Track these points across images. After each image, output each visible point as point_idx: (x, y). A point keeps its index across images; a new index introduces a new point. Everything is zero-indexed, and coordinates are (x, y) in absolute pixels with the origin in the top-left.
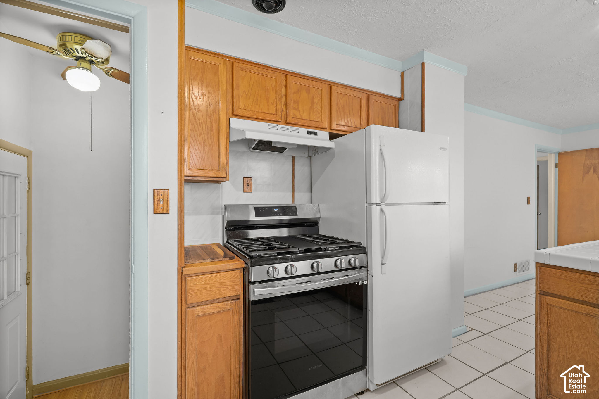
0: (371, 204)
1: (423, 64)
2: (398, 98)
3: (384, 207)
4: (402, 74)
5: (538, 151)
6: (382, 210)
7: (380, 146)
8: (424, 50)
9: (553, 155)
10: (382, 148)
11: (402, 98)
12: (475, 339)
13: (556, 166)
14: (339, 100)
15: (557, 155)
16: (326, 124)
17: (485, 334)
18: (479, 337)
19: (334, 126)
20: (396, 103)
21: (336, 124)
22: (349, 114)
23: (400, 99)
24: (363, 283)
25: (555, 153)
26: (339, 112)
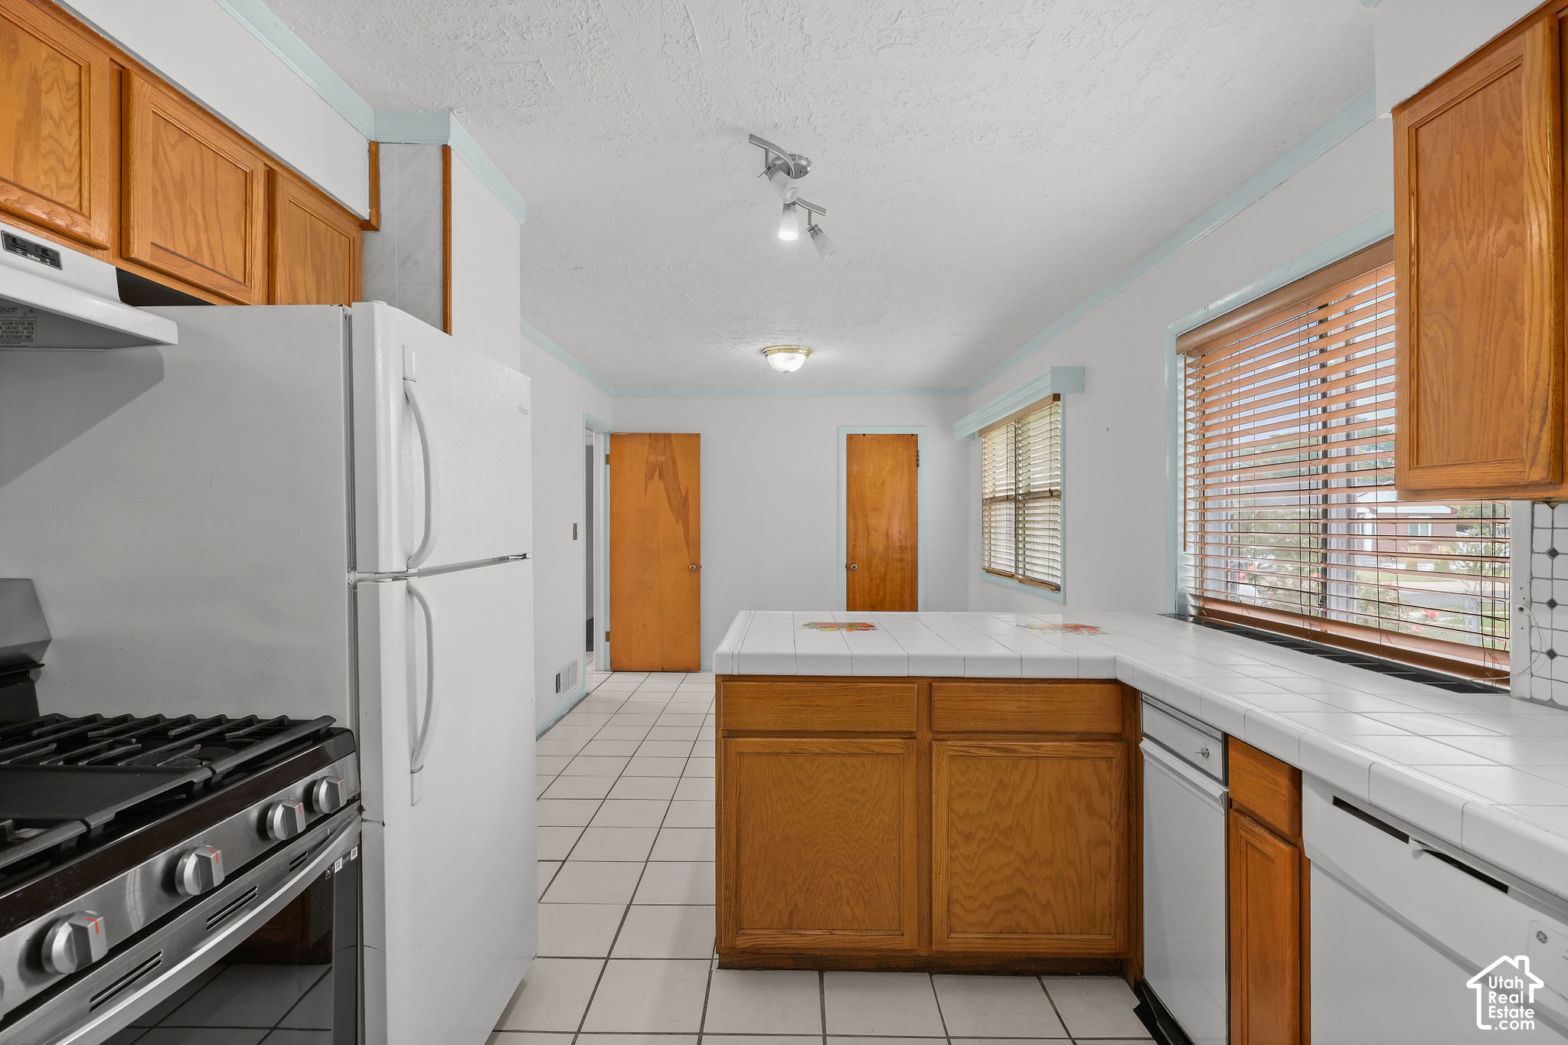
0: (378, 577)
1: (446, 151)
2: (360, 220)
3: (414, 581)
4: (373, 148)
5: (587, 428)
6: (410, 591)
7: (404, 379)
8: (451, 110)
9: (602, 437)
10: (412, 385)
11: (374, 223)
12: (550, 884)
13: (608, 459)
14: (163, 147)
15: (609, 438)
16: (101, 230)
17: (564, 862)
18: (556, 874)
19: (140, 249)
20: (353, 230)
21: (152, 244)
22: (204, 217)
23: (368, 226)
24: (348, 858)
25: (605, 433)
26: (160, 197)
